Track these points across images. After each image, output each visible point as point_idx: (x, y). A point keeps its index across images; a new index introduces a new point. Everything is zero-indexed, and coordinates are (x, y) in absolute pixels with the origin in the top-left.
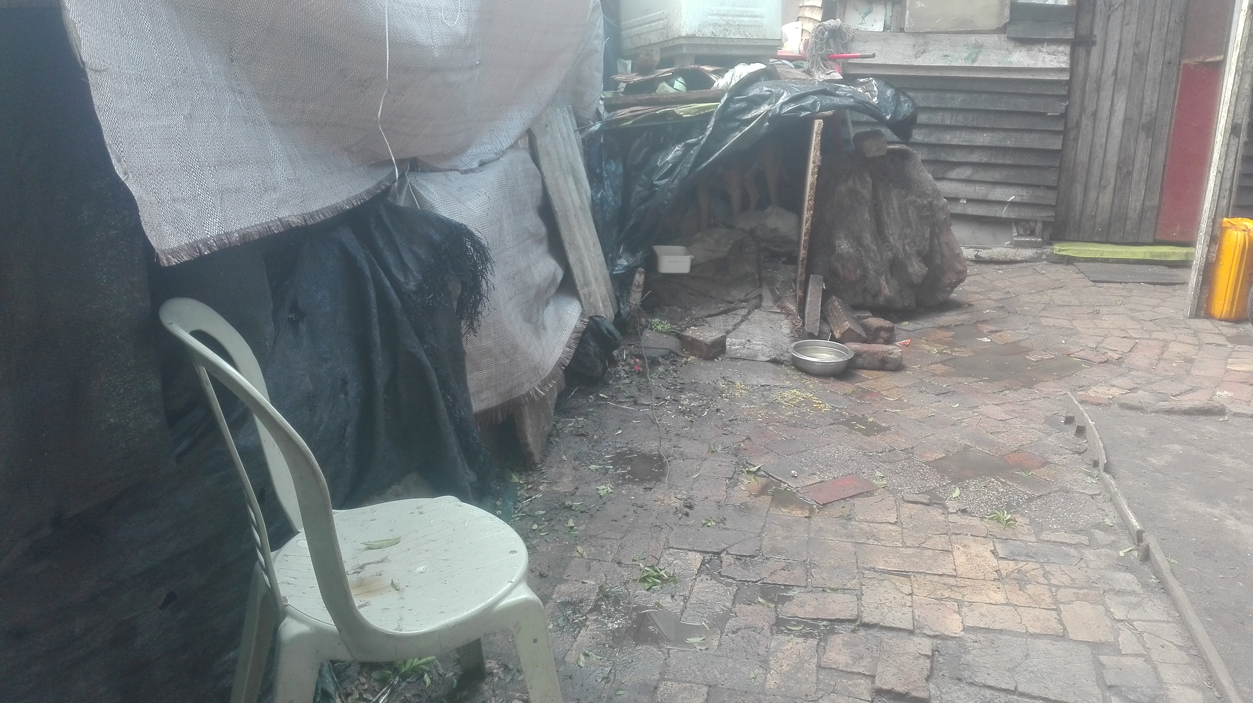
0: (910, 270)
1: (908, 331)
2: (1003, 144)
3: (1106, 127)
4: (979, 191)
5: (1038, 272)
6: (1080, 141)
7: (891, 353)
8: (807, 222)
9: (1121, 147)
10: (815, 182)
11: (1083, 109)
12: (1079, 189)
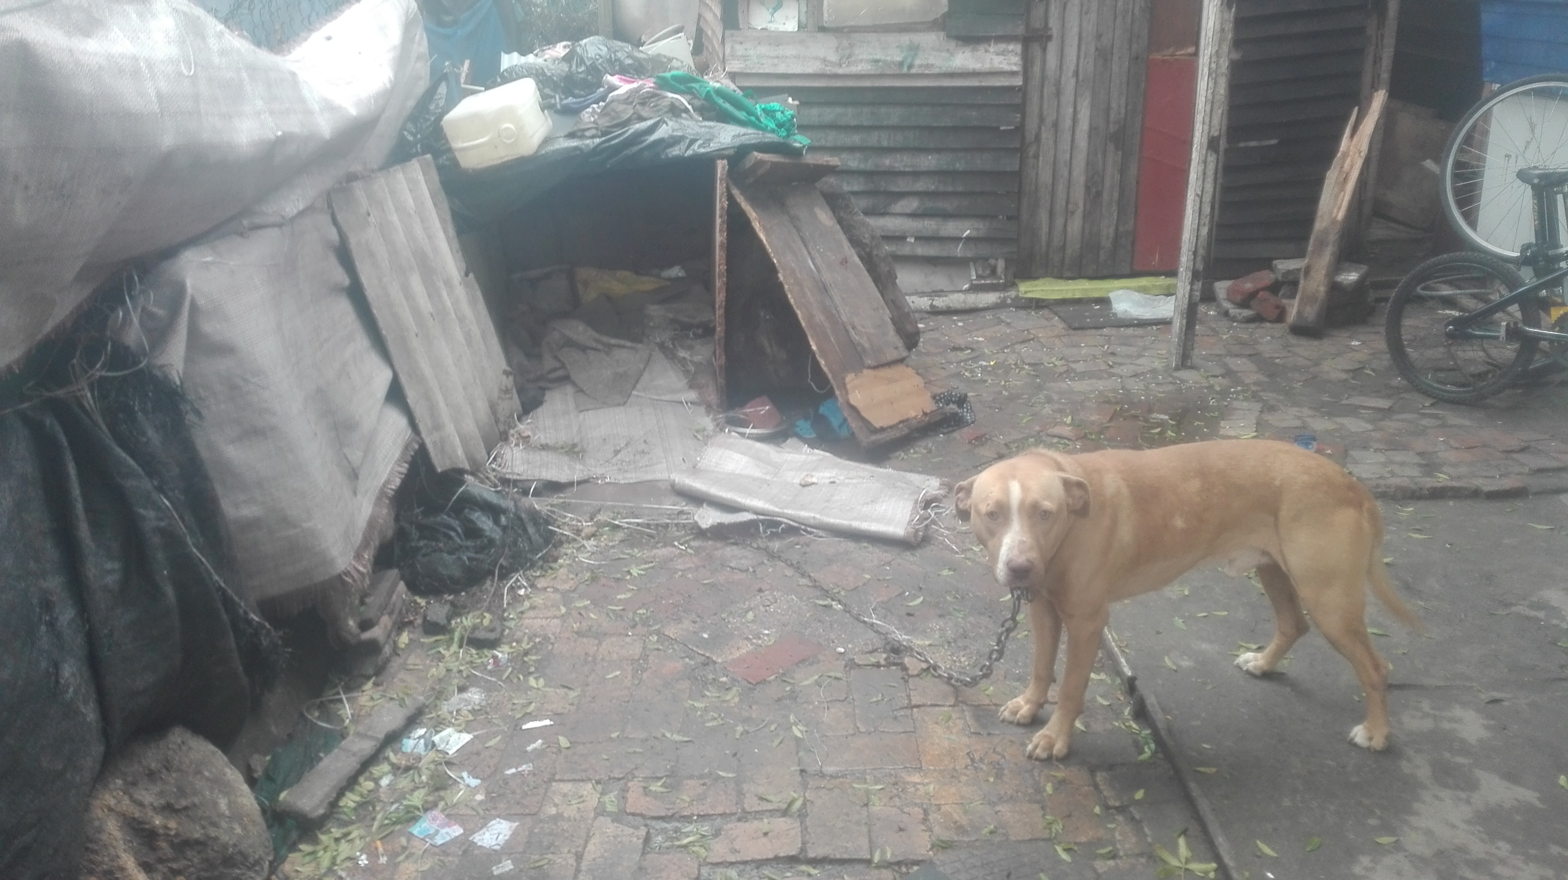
2: (951, 168)
3: (1069, 139)
4: (929, 225)
5: (1004, 322)
6: (1041, 158)
9: (1088, 163)
11: (1042, 119)
12: (1043, 216)
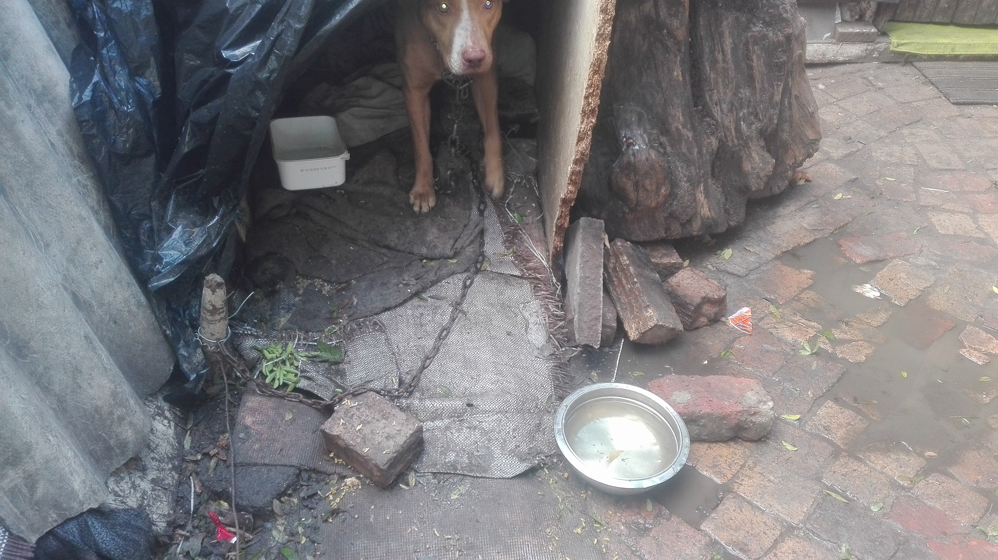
0: (747, 167)
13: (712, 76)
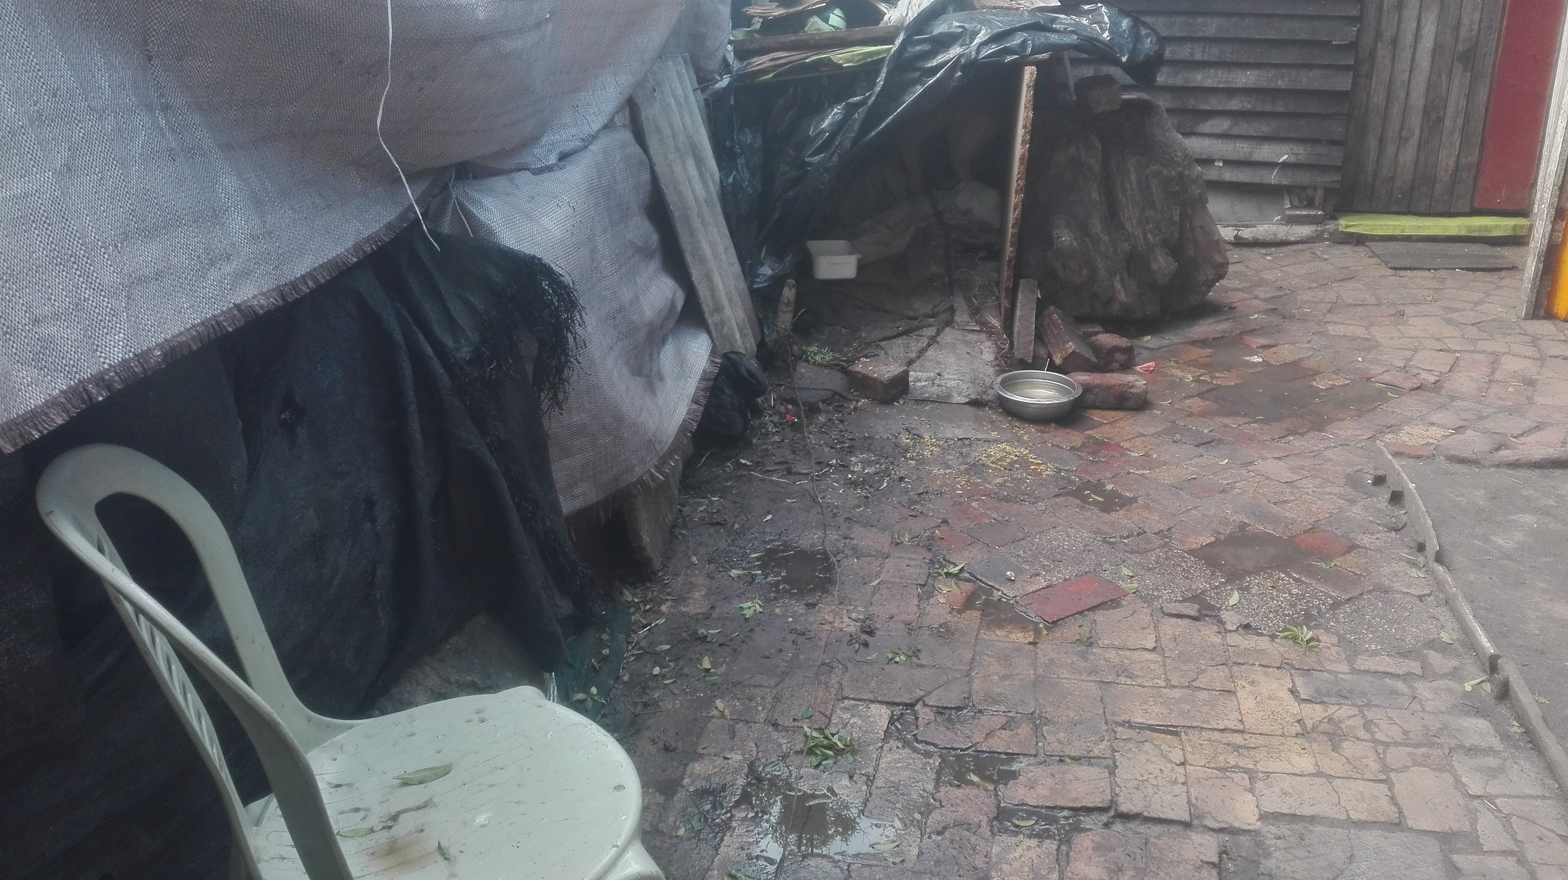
0: (1154, 266)
1: (1152, 349)
2: (1272, 86)
3: (1409, 57)
4: (1240, 149)
5: (1320, 258)
6: (1374, 78)
7: (1132, 387)
8: (1015, 209)
9: (1429, 85)
10: (1027, 154)
11: (1379, 35)
12: (1372, 143)
13: (1124, 200)
